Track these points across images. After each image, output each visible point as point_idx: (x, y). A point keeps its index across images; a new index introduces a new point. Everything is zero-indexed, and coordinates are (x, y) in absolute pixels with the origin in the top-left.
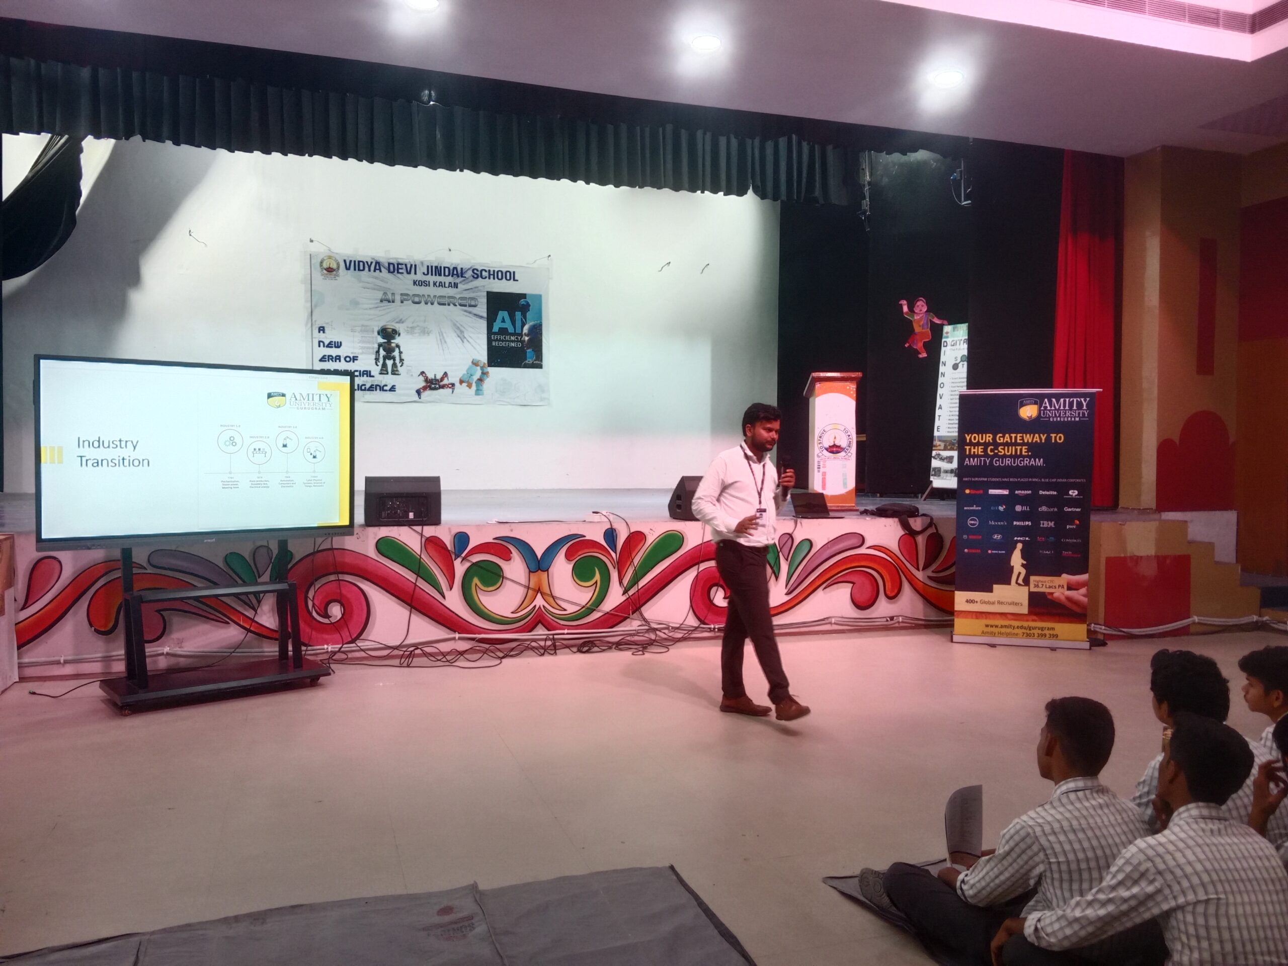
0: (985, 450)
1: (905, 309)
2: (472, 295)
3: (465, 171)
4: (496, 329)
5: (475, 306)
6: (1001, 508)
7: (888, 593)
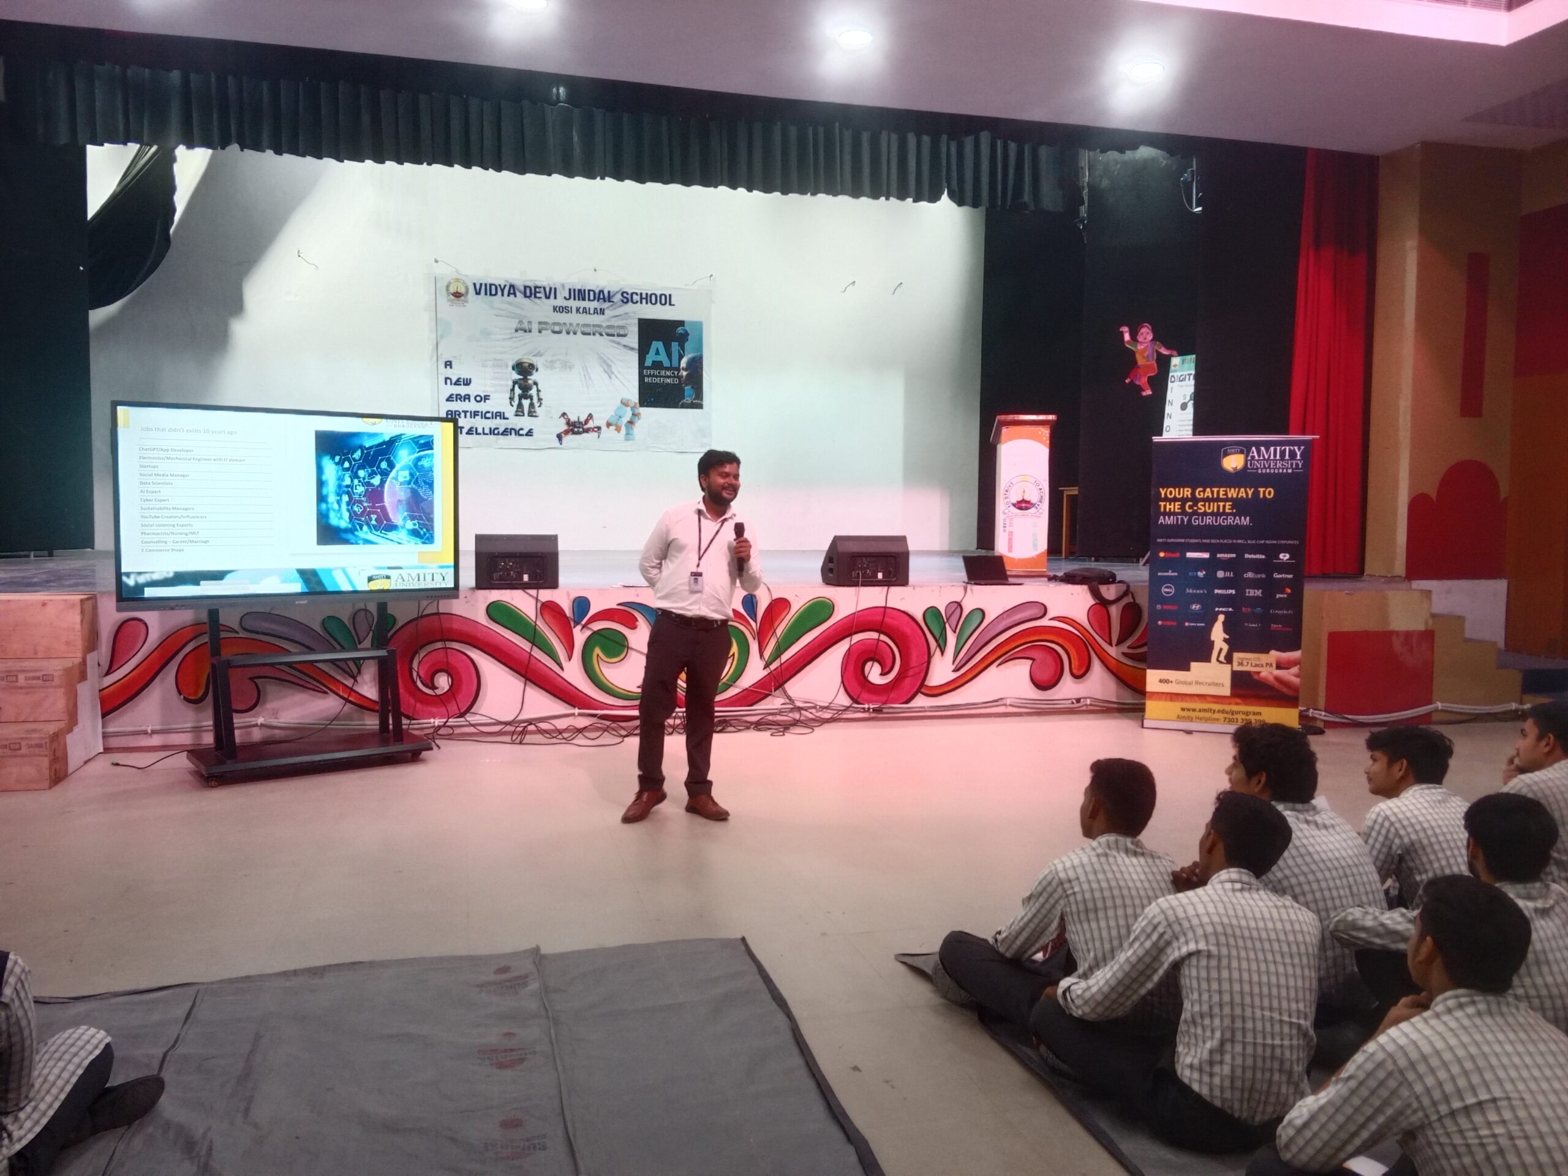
0: (1183, 507)
1: (1127, 337)
2: (621, 323)
3: (607, 179)
4: (648, 362)
5: (625, 336)
6: (1201, 574)
7: (1075, 671)
